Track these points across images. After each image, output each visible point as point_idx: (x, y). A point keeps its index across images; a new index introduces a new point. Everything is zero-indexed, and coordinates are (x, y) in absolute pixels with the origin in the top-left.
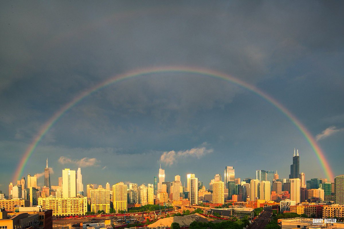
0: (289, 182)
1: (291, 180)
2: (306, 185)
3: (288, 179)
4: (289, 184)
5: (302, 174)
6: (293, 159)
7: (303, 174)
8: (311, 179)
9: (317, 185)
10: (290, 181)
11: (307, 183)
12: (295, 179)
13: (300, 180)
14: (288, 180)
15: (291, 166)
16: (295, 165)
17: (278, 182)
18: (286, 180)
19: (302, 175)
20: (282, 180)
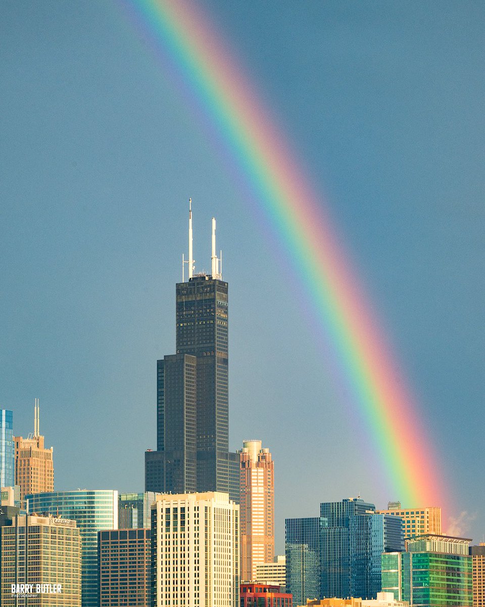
0: (147, 525)
1: (164, 501)
2: (282, 559)
3: (132, 496)
4: (147, 542)
5: (254, 449)
6: (180, 306)
7: (262, 457)
8: (325, 507)
9: (367, 560)
10: (154, 512)
11: (290, 539)
12: (190, 500)
13: (234, 507)
14: (139, 504)
15: (160, 364)
16: (191, 361)
17: (48, 521)
18: (122, 504)
19: (255, 459)
20: (81, 505)
